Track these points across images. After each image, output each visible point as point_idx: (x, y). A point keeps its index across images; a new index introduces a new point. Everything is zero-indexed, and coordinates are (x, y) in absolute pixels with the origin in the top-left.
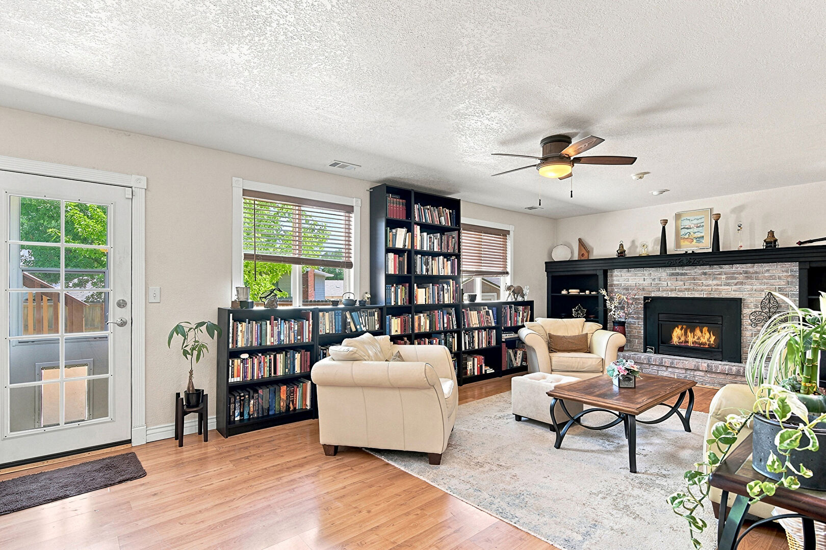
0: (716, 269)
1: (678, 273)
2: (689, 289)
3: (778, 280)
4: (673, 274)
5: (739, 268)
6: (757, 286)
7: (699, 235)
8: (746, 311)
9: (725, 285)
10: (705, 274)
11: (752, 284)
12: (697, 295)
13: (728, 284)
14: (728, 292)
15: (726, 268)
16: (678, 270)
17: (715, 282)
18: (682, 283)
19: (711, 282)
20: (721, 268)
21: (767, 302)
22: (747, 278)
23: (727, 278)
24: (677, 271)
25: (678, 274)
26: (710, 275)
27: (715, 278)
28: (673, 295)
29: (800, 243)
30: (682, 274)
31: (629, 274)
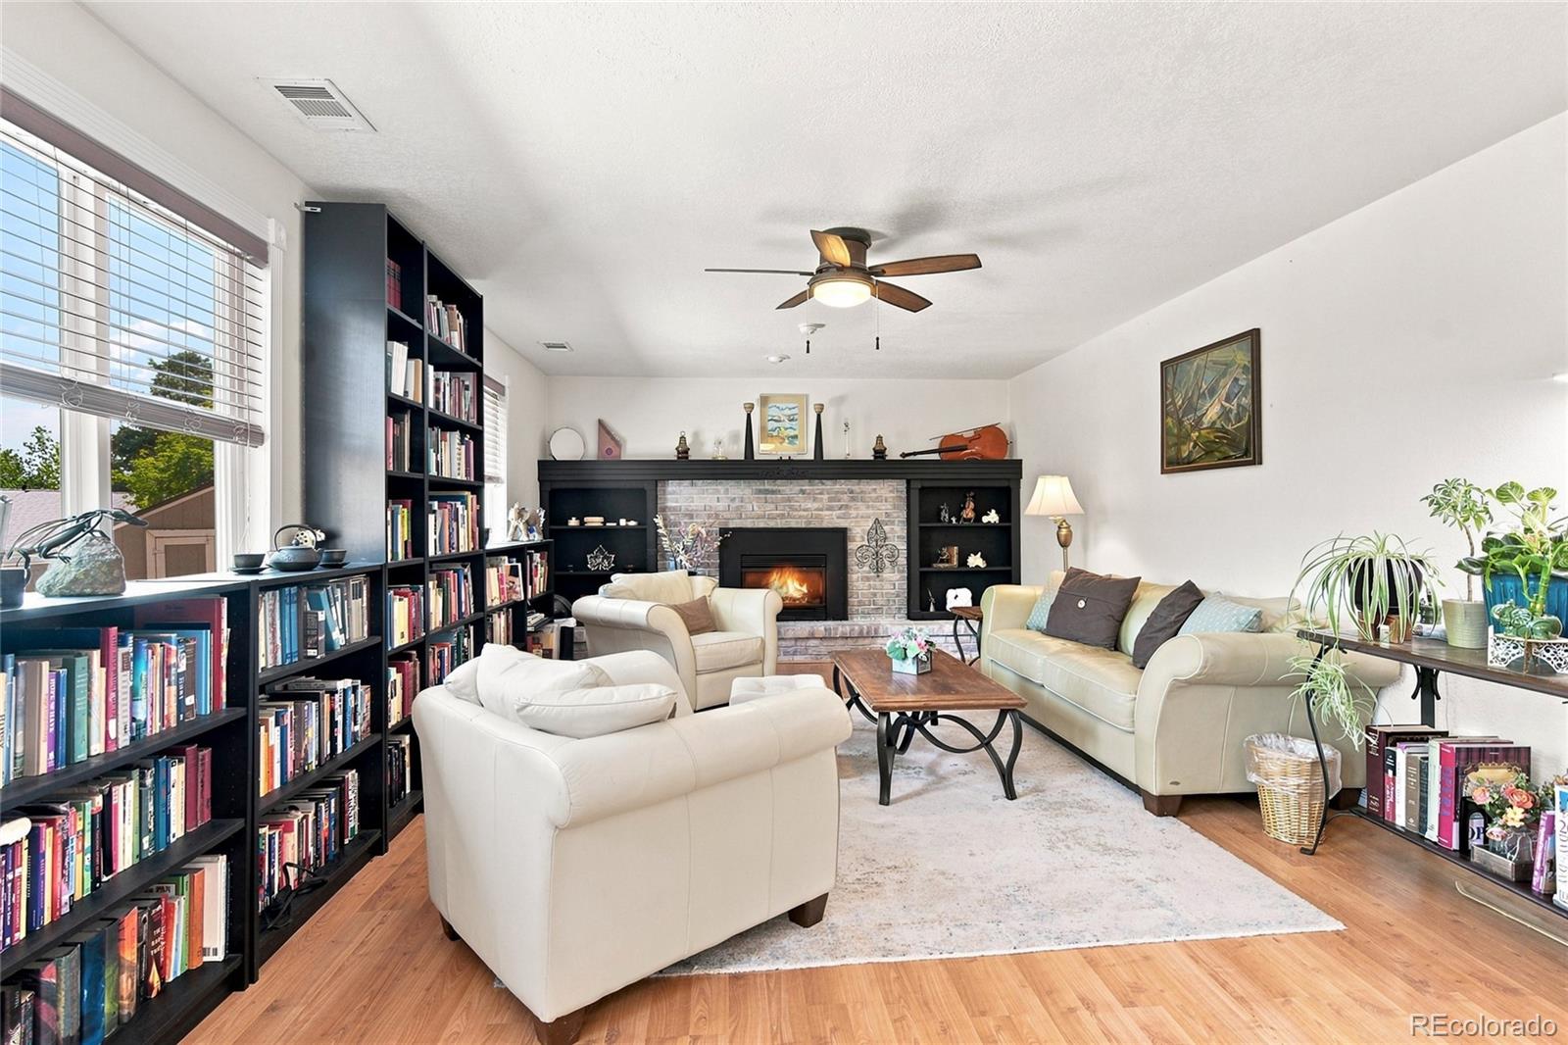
0: (817, 486)
1: (767, 490)
2: (783, 515)
3: (884, 503)
4: (760, 492)
5: (842, 486)
6: (863, 511)
7: (792, 433)
8: (852, 546)
9: (827, 510)
10: (803, 492)
11: (857, 509)
12: (793, 524)
13: (830, 509)
14: (831, 520)
15: (829, 485)
16: (767, 485)
17: (816, 505)
18: (773, 506)
19: (809, 506)
20: (823, 484)
21: (874, 532)
22: (853, 499)
23: (831, 500)
24: (767, 487)
25: (767, 492)
26: (809, 494)
27: (815, 500)
28: (762, 525)
29: (904, 455)
30: (773, 492)
31: (694, 490)
